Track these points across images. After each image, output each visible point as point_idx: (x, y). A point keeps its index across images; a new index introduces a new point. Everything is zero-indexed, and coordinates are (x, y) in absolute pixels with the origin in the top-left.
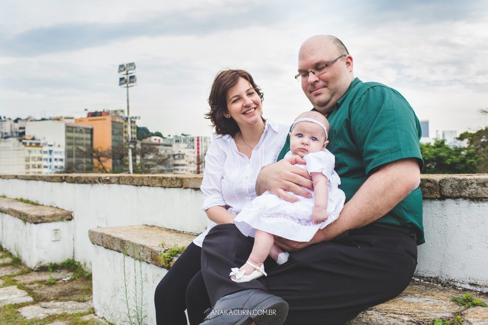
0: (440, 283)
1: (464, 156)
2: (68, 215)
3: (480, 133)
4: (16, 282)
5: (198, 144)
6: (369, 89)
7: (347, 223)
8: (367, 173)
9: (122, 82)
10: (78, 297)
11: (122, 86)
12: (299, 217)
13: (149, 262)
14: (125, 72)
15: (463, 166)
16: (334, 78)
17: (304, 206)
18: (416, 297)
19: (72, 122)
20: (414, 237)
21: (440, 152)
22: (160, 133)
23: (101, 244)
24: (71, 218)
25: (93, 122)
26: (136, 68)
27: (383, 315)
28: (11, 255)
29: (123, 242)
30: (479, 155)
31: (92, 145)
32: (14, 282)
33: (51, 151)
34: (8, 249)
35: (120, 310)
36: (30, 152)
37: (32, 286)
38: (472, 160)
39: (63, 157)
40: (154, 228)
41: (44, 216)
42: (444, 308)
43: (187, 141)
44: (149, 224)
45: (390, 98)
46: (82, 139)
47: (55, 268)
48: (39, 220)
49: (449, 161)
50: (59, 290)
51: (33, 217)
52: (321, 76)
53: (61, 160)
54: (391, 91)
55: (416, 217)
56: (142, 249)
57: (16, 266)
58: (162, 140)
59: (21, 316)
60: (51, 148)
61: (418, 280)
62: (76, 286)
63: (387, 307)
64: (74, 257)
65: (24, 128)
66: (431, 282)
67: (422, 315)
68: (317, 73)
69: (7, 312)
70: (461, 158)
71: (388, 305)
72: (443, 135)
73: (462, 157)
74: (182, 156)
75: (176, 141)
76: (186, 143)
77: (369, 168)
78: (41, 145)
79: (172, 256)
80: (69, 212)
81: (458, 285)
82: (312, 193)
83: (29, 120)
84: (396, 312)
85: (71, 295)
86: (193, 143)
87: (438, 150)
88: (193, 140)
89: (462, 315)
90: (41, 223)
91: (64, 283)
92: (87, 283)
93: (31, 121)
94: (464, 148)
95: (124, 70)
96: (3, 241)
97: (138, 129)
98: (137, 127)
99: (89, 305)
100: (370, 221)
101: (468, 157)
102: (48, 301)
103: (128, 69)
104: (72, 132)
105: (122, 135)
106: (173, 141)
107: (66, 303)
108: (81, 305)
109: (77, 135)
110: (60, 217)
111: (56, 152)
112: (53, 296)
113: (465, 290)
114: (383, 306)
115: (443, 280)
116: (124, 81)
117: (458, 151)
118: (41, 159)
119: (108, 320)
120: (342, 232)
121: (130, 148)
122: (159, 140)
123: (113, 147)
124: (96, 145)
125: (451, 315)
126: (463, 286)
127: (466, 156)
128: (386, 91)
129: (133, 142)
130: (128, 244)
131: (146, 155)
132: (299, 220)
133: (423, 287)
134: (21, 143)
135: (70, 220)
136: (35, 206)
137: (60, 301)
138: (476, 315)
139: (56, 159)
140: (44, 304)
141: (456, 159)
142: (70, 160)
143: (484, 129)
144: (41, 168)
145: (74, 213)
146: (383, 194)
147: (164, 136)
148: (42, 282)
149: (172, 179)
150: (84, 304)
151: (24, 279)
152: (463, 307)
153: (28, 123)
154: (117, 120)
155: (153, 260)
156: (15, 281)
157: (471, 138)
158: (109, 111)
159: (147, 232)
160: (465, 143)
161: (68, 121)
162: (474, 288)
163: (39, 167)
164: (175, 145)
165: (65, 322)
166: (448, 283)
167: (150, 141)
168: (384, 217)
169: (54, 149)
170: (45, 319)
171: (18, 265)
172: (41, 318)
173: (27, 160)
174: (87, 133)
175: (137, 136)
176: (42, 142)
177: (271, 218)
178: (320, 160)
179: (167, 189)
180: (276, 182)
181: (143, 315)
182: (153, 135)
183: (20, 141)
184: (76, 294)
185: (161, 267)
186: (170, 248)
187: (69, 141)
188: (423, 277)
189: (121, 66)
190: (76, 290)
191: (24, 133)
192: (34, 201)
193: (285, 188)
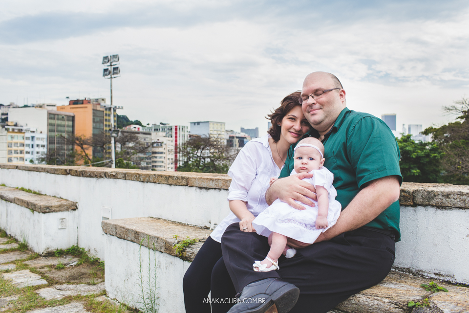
0: (411, 272)
1: (428, 151)
2: (73, 205)
3: (444, 129)
4: (28, 266)
5: (176, 133)
6: (361, 119)
7: (342, 228)
8: (359, 187)
9: (106, 73)
10: (88, 280)
11: (106, 77)
12: (305, 222)
13: (163, 251)
14: (109, 64)
15: (427, 160)
16: (329, 103)
17: (310, 214)
18: (393, 283)
19: (54, 110)
20: (393, 238)
21: (407, 146)
22: (139, 122)
23: (115, 234)
24: (75, 208)
25: (74, 110)
26: (120, 60)
27: (369, 298)
28: (16, 241)
29: (137, 234)
30: (442, 149)
31: (73, 132)
32: (26, 267)
33: (33, 138)
34: (13, 235)
35: (133, 292)
36: (12, 137)
37: (43, 270)
38: (435, 155)
39: (45, 143)
40: (160, 220)
41: (52, 207)
42: (415, 292)
43: (166, 129)
44: (154, 217)
45: (378, 127)
46: (64, 126)
47: (61, 253)
48: (47, 210)
49: (415, 155)
50: (69, 274)
51: (42, 207)
52: (319, 100)
53: (43, 146)
54: (379, 121)
55: (395, 222)
56: (156, 240)
57: (23, 252)
58: (141, 128)
59: (41, 297)
60: (33, 134)
61: (393, 270)
62: (83, 271)
63: (371, 291)
64: (77, 243)
65: (7, 114)
66: (404, 272)
67: (399, 298)
68: (315, 97)
69: (27, 294)
70: (425, 152)
71: (372, 290)
72: (409, 129)
73: (427, 151)
74: (160, 144)
75: (155, 130)
76: (165, 131)
77: (361, 183)
78: (23, 131)
79: (184, 246)
80: (74, 203)
81: (425, 274)
82: (316, 203)
83: (11, 106)
84: (379, 295)
85: (80, 279)
86: (171, 132)
87: (404, 145)
88: (171, 129)
89: (429, 298)
90: (49, 212)
91: (71, 267)
92: (93, 268)
93: (14, 107)
94: (429, 143)
95: (108, 61)
96: (8, 228)
97: (118, 117)
98: (117, 115)
99: (99, 288)
100: (361, 226)
101: (432, 152)
102: (61, 284)
103: (112, 61)
104: (54, 119)
105: (103, 123)
106: (152, 129)
107: (78, 286)
108: (92, 287)
109: (59, 122)
110: (66, 207)
111: (38, 139)
112: (64, 279)
113: (431, 278)
114: (368, 291)
115: (414, 270)
116: (108, 73)
117: (422, 145)
118: (23, 145)
119: (120, 301)
120: (338, 234)
121: (112, 136)
122: (139, 128)
123: (94, 134)
124: (78, 133)
125: (421, 298)
126: (430, 275)
127: (430, 150)
128: (375, 120)
129: (116, 131)
130: (142, 235)
131: (127, 143)
132: (306, 225)
133: (398, 276)
134: (4, 129)
135: (74, 210)
136: (40, 196)
137: (72, 284)
138: (440, 298)
139: (38, 145)
140: (58, 286)
141: (420, 153)
142: (52, 146)
143: (447, 125)
144: (23, 153)
145: (79, 203)
146: (371, 205)
147: (143, 124)
148: (51, 266)
149: (178, 178)
150: (94, 287)
151: (35, 264)
152: (429, 292)
153: (11, 109)
154: (99, 108)
155: (167, 250)
156: (26, 265)
157: (435, 133)
158: (90, 100)
159: (155, 224)
160: (429, 138)
161: (50, 108)
162: (438, 277)
163: (21, 152)
164: (154, 134)
165: (81, 302)
166: (418, 273)
167: (129, 129)
168: (371, 222)
169: (36, 135)
170: (63, 299)
171: (25, 250)
172: (59, 299)
173: (10, 145)
174: (68, 120)
175: (117, 124)
176: (24, 128)
177: (284, 223)
178: (323, 176)
179: (172, 186)
180: (288, 193)
181: (156, 296)
182: (132, 123)
183: (3, 127)
184: (84, 277)
185: (175, 256)
186: (182, 239)
187: (51, 128)
188: (398, 268)
189: (105, 58)
190: (83, 274)
191: (6, 119)
192: (37, 191)
193: (295, 198)
